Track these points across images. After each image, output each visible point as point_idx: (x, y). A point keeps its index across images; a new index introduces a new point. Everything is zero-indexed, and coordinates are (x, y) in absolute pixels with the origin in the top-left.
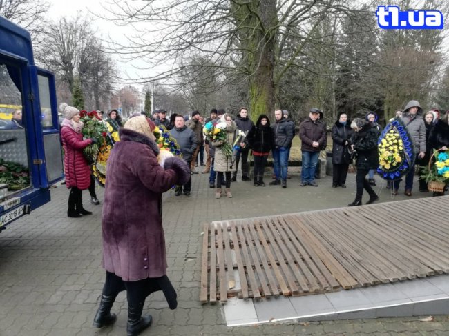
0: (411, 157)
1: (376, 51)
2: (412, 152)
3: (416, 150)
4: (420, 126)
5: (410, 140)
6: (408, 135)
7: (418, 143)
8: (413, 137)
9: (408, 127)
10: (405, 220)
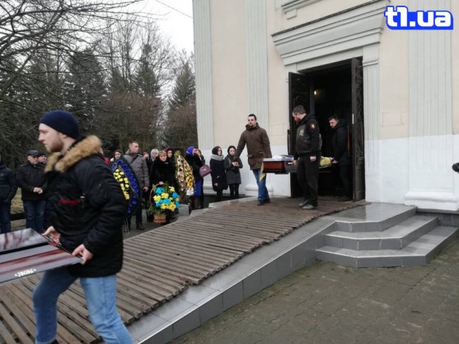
0: (139, 193)
1: (105, 92)
2: (138, 188)
3: (141, 185)
4: (142, 164)
5: (135, 177)
6: (133, 172)
7: (142, 179)
8: (137, 174)
9: (132, 165)
10: (134, 257)
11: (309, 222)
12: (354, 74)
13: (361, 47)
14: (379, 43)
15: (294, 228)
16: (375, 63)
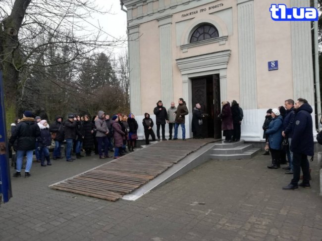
11: (205, 145)
12: (214, 82)
13: (219, 70)
14: (226, 68)
15: (193, 152)
16: (225, 77)
